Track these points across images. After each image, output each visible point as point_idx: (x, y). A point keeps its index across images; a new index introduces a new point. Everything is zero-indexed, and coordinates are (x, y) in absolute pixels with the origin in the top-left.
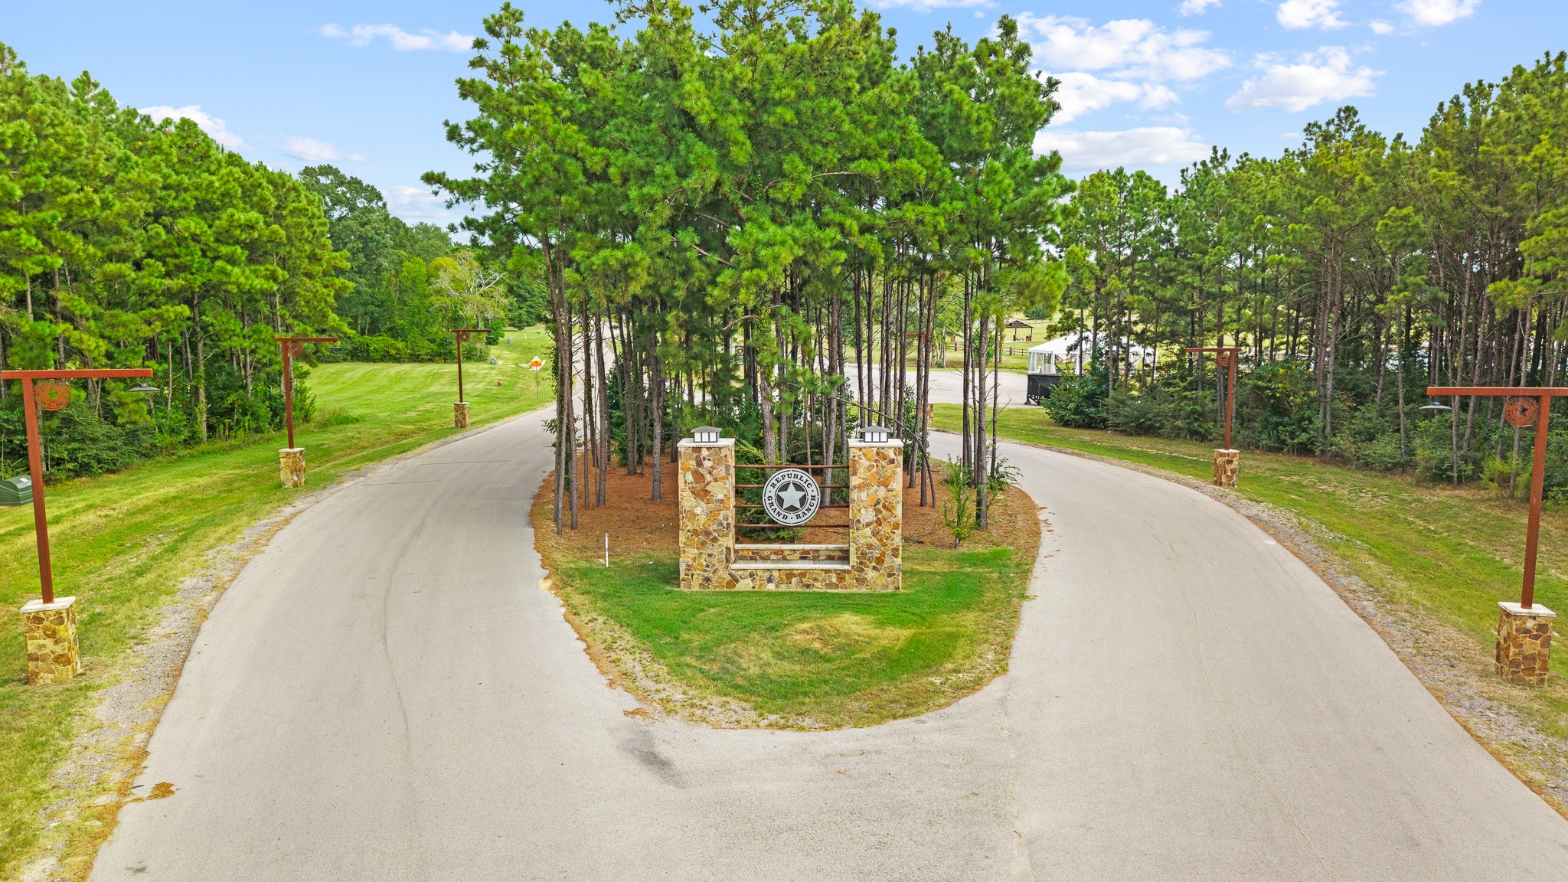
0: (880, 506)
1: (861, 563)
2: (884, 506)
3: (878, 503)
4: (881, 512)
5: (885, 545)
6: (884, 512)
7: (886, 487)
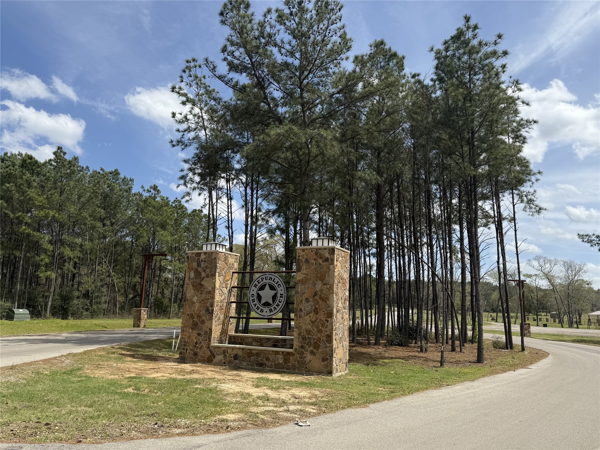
0: (317, 297)
1: (302, 347)
2: (321, 298)
3: (316, 294)
4: (318, 303)
5: (320, 331)
6: (320, 302)
7: (322, 281)
